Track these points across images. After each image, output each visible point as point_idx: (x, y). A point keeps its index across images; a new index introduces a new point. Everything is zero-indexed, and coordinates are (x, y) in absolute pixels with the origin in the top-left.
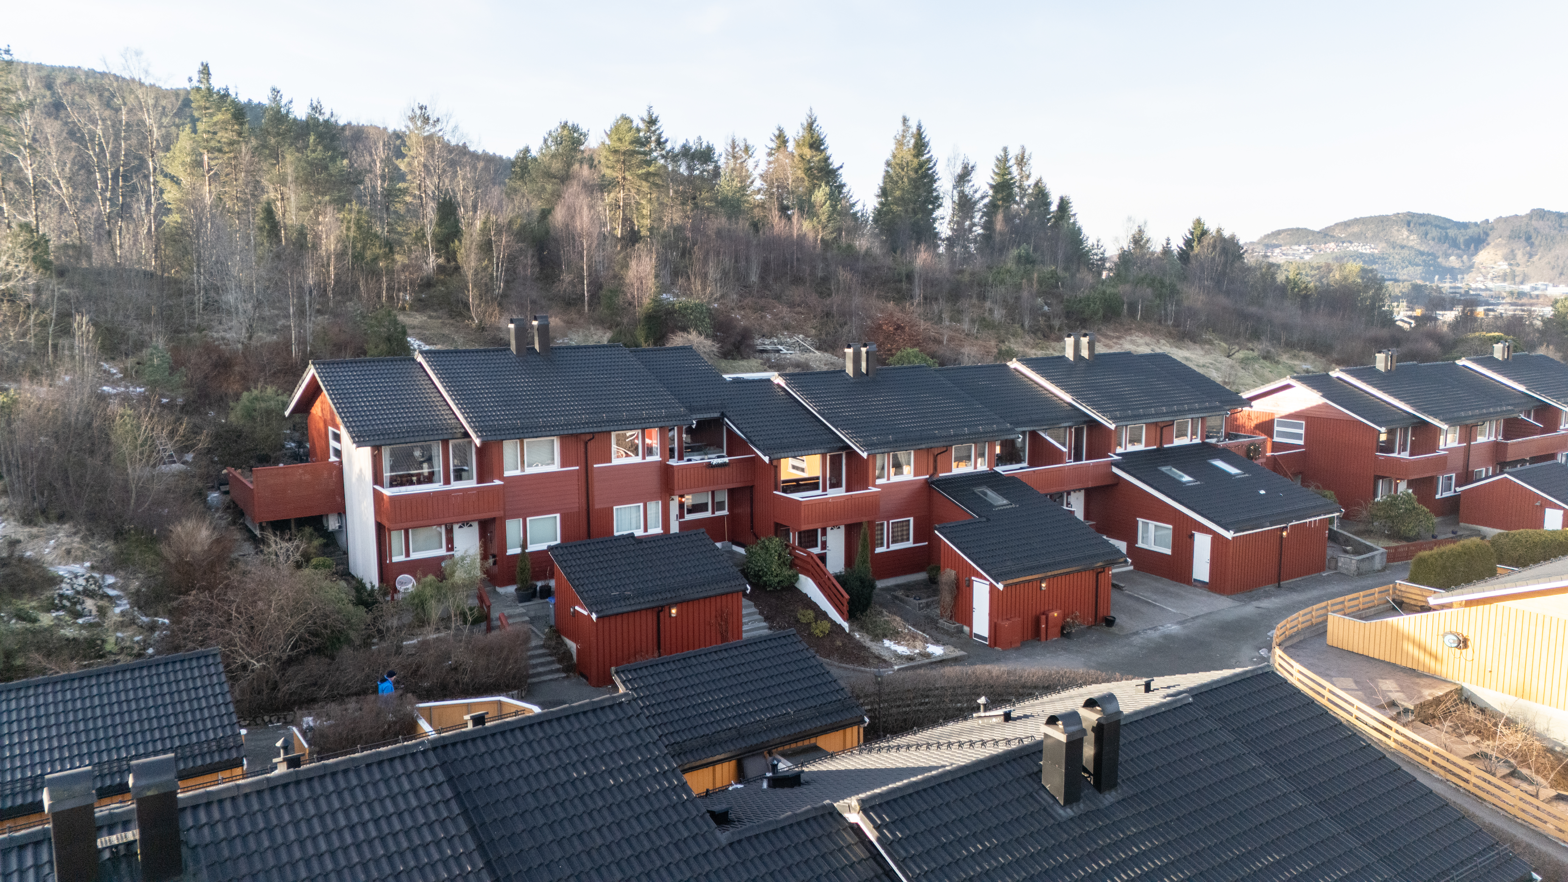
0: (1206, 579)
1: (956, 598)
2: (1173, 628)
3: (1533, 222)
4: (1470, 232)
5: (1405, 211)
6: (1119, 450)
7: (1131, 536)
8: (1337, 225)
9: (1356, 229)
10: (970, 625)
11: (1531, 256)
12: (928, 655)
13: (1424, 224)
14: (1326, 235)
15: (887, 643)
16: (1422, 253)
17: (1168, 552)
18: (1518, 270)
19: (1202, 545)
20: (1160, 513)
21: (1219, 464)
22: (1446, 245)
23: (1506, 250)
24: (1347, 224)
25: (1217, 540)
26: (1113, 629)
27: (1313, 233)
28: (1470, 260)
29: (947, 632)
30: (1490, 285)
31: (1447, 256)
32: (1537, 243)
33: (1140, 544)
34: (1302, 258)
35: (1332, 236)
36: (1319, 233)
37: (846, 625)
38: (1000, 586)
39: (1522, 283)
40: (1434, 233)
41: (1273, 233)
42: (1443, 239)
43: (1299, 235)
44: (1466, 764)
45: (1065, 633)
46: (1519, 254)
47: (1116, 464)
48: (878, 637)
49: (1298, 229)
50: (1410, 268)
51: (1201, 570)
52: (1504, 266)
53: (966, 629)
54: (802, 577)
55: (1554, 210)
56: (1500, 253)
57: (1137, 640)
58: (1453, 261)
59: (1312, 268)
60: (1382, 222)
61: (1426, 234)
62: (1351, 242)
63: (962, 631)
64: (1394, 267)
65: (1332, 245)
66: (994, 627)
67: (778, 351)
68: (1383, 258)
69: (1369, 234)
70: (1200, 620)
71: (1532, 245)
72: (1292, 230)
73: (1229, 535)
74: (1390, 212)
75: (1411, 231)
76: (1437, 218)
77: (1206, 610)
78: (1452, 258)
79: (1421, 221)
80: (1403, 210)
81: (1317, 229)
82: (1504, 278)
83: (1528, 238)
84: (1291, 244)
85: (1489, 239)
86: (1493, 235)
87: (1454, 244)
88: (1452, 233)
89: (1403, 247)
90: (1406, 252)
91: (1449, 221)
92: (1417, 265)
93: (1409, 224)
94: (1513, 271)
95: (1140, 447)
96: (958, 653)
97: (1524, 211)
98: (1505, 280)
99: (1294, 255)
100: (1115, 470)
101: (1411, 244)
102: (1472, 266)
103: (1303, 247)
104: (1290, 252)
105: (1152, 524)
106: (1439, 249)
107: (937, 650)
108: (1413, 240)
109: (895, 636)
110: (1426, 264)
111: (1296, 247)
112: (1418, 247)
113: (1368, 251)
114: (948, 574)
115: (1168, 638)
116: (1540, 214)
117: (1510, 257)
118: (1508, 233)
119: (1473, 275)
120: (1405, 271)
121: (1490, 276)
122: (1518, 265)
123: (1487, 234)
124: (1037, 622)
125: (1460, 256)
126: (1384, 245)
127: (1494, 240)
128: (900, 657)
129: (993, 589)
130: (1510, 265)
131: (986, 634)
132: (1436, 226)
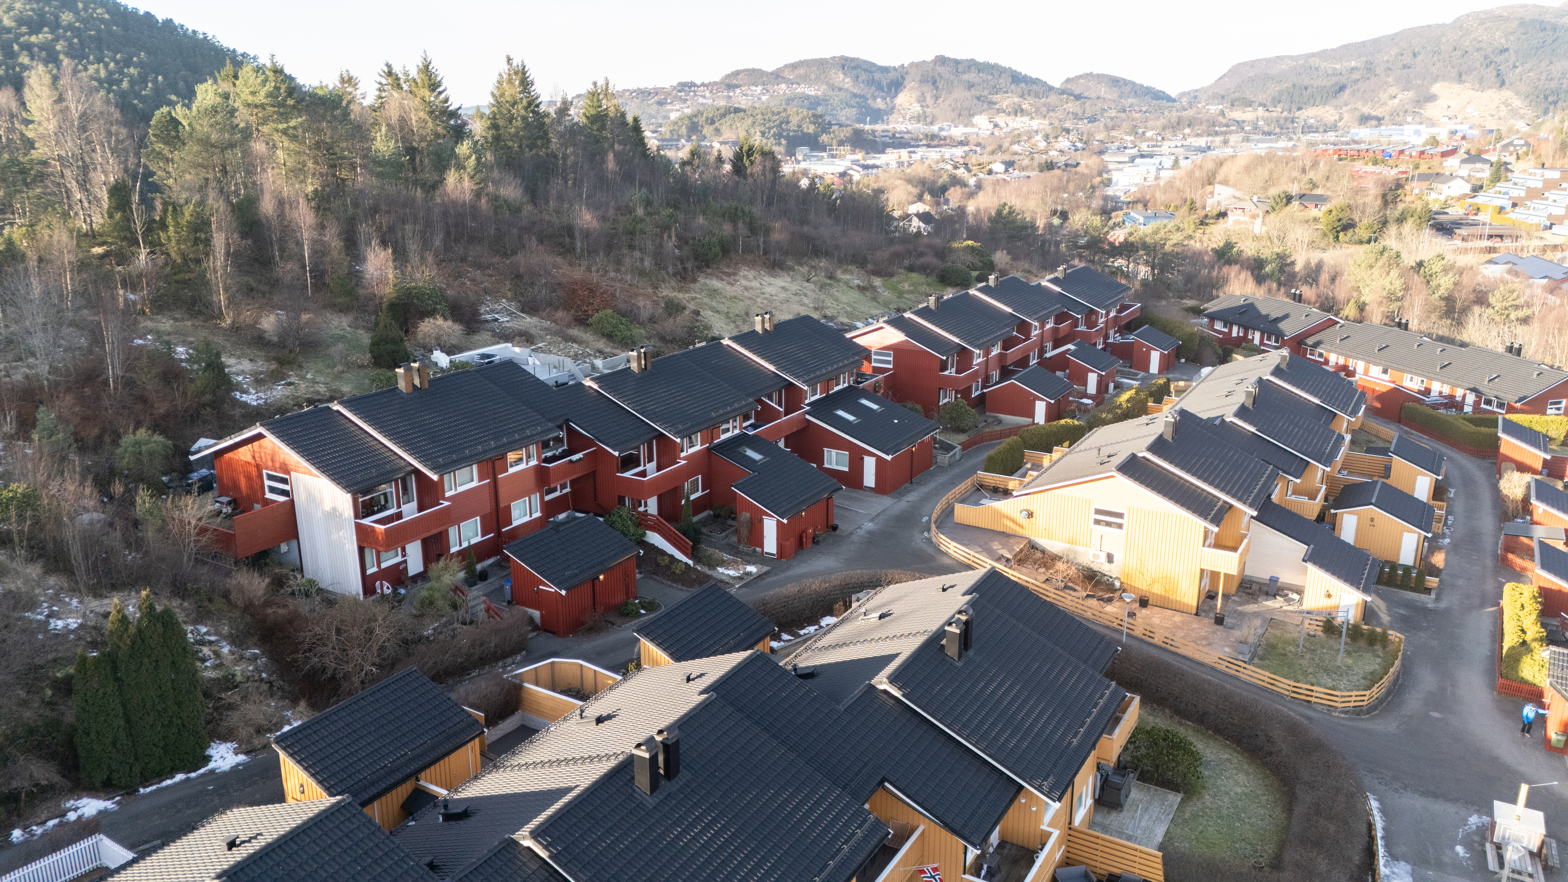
0: (873, 486)
1: (750, 531)
2: (869, 526)
3: (938, 68)
4: (892, 75)
5: (839, 55)
6: (807, 402)
7: (820, 460)
8: (786, 66)
9: (801, 71)
10: (762, 547)
11: (937, 98)
12: (749, 574)
13: (854, 68)
14: (777, 76)
15: (720, 570)
16: (855, 96)
17: (846, 469)
18: (928, 110)
19: (870, 464)
20: (838, 444)
21: (864, 402)
22: (873, 88)
23: (918, 93)
24: (794, 66)
25: (879, 460)
26: (838, 532)
27: (766, 74)
28: (892, 102)
29: (747, 554)
30: (910, 127)
31: (875, 98)
32: (941, 86)
33: (826, 465)
34: (759, 99)
35: (783, 78)
36: (772, 73)
37: (691, 562)
38: (785, 521)
39: (932, 123)
40: (864, 76)
41: (733, 73)
42: (871, 82)
43: (755, 76)
44: (1044, 586)
45: (815, 541)
46: (928, 96)
47: (807, 413)
48: (713, 566)
49: (754, 70)
50: (847, 109)
51: (870, 479)
52: (917, 108)
53: (758, 549)
54: (649, 533)
55: (952, 57)
56: (914, 95)
57: (854, 538)
58: (879, 104)
59: (773, 113)
60: (821, 64)
61: (858, 77)
62: (798, 84)
63: (755, 551)
64: (834, 109)
65: (783, 86)
66: (780, 546)
67: (496, 320)
68: (826, 100)
69: (813, 76)
70: (881, 517)
71: (937, 88)
72: (748, 70)
73: (889, 458)
74: (827, 55)
75: (845, 74)
76: (865, 62)
77: (880, 508)
78: (879, 100)
79: (853, 64)
80: (838, 54)
81: (770, 70)
82: (918, 119)
83: (934, 83)
84: (749, 85)
85: (906, 83)
86: (908, 78)
87: (880, 87)
88: (877, 76)
89: (840, 89)
90: (843, 95)
91: (874, 65)
92: (853, 107)
93: (843, 67)
94: (924, 112)
95: (817, 397)
96: (766, 569)
97: (930, 58)
98: (919, 121)
99: (752, 95)
100: (808, 417)
101: (846, 86)
102: (893, 108)
103: (760, 88)
104: (749, 92)
105: (834, 452)
106: (869, 91)
107: (752, 569)
108: (847, 82)
109: (723, 563)
110: (859, 106)
111: (754, 88)
112: (851, 89)
113: (813, 93)
114: (745, 516)
115: (870, 533)
116: (942, 60)
117: (921, 100)
118: (919, 77)
119: (895, 116)
120: (843, 113)
121: (908, 117)
122: (928, 106)
123: (903, 78)
124: (801, 537)
125: (884, 99)
126: (825, 87)
127: (910, 84)
128: (734, 578)
129: (779, 524)
130: (922, 106)
131: (774, 551)
132: (865, 70)
